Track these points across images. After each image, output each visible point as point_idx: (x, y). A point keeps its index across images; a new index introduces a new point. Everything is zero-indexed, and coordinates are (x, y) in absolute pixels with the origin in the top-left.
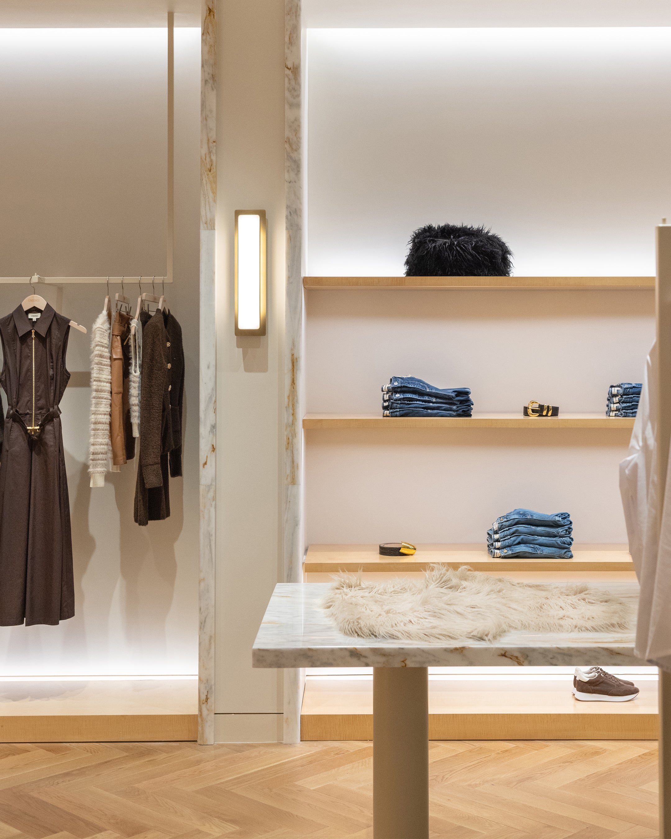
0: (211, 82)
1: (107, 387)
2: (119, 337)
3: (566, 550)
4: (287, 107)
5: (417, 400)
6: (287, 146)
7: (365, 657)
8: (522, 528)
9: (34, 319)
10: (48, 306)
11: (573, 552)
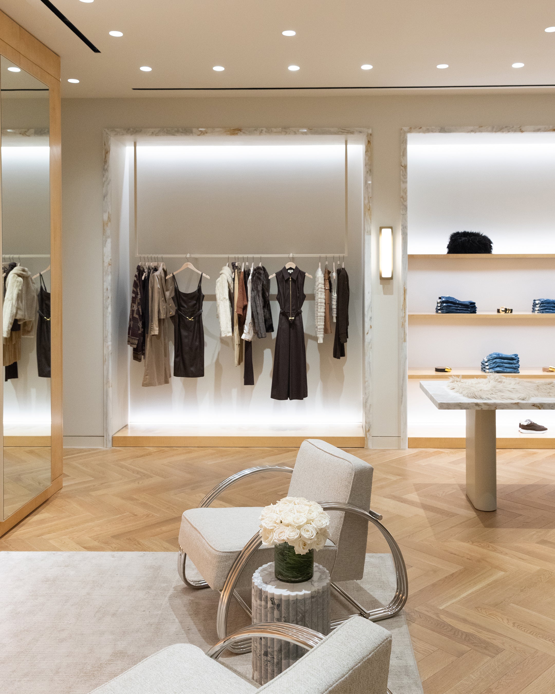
0: (369, 172)
1: (324, 301)
2: (328, 280)
3: (516, 370)
4: (402, 183)
5: (453, 306)
6: (402, 199)
7: (481, 406)
8: (498, 360)
9: (290, 272)
10: (296, 267)
11: (520, 371)
